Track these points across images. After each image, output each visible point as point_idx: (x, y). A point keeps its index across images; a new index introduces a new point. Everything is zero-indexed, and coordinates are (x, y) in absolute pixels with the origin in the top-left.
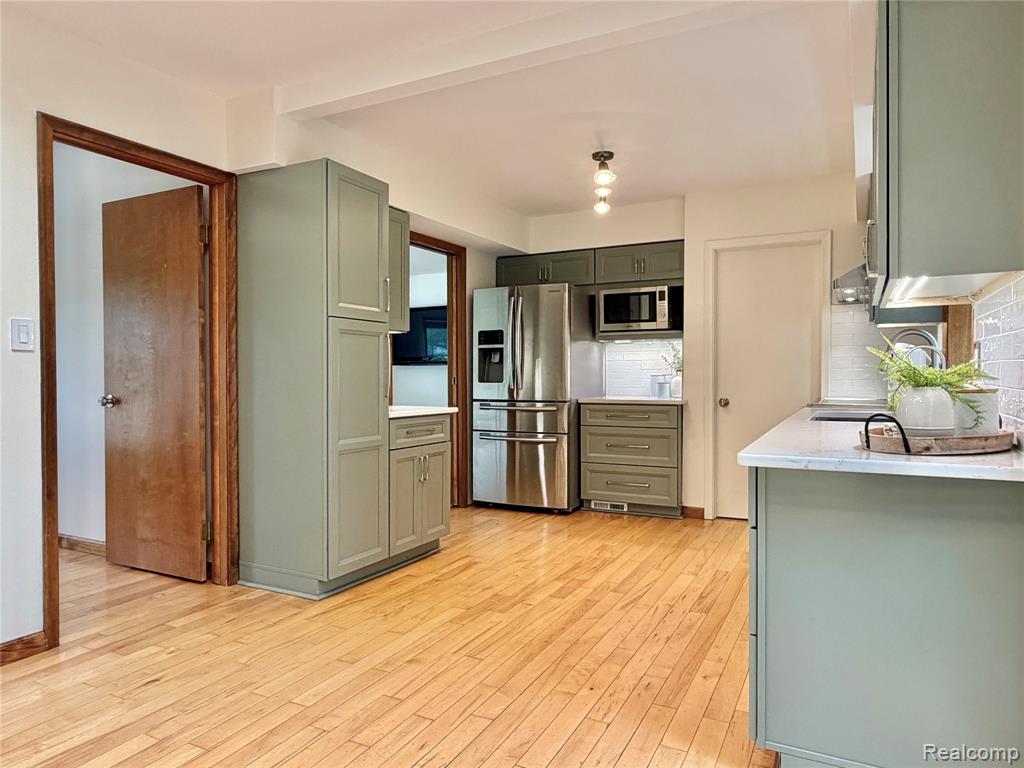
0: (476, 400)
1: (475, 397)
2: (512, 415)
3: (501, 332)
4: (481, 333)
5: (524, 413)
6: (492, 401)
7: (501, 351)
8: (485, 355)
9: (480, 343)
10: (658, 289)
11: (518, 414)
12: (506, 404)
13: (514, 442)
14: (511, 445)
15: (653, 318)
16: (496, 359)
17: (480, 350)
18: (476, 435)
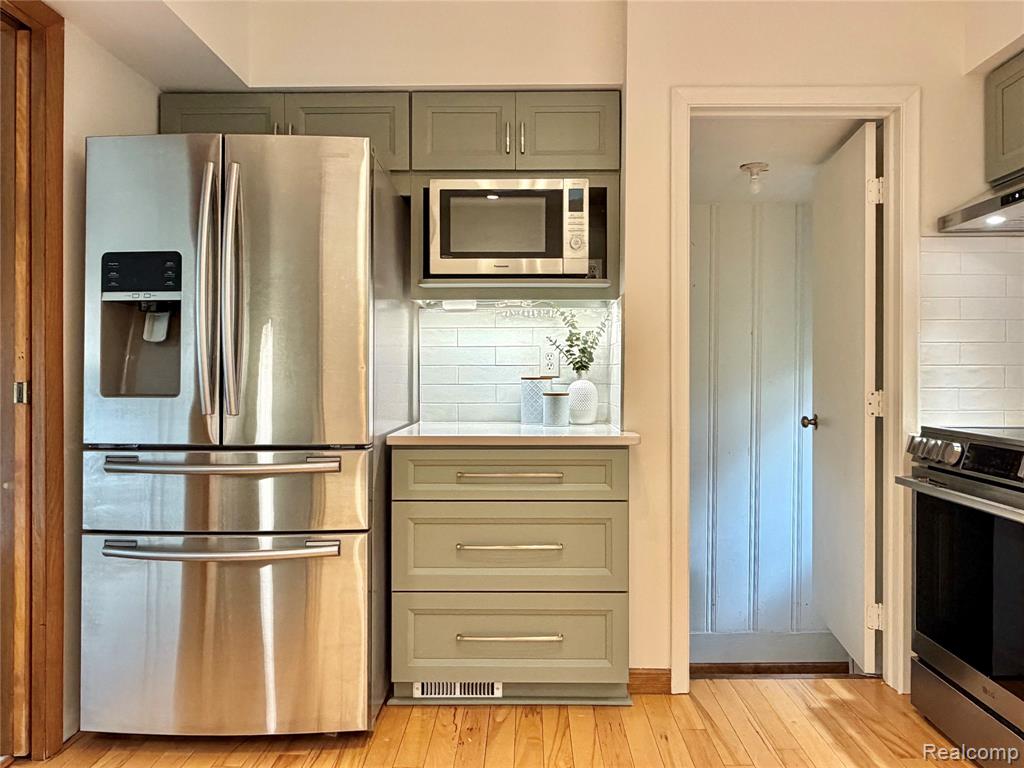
0: (95, 447)
1: (88, 438)
2: (198, 489)
3: (176, 257)
4: (108, 259)
5: (230, 481)
6: (142, 448)
7: (174, 309)
8: (122, 321)
9: (105, 288)
10: (566, 185)
11: (215, 484)
12: (181, 456)
13: (204, 564)
14: (196, 574)
15: (554, 249)
16: (157, 331)
17: (106, 305)
18: (92, 545)
